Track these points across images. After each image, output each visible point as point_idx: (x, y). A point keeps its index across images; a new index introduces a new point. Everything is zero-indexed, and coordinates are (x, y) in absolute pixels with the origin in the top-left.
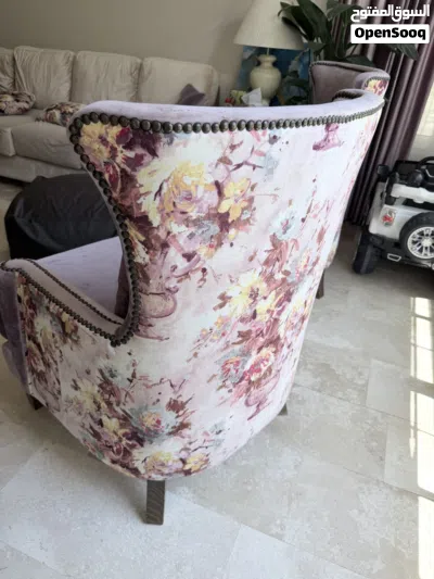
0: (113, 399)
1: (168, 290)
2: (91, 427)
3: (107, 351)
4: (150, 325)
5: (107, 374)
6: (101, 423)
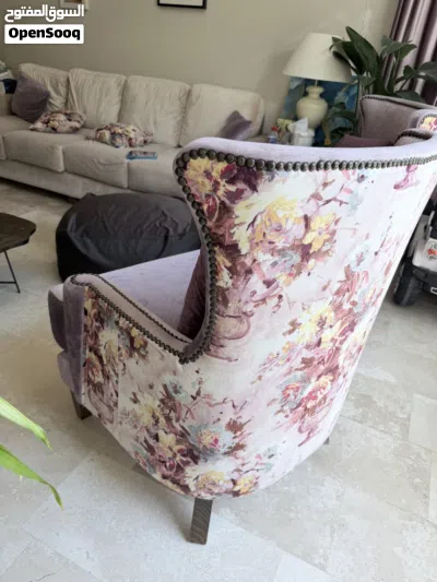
0: (173, 414)
1: (245, 313)
2: (146, 441)
3: (176, 368)
4: (222, 346)
5: (171, 390)
6: (156, 438)
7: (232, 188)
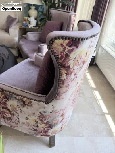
1: (68, 85)
2: (33, 129)
4: (61, 96)
6: (38, 127)
7: (70, 48)
